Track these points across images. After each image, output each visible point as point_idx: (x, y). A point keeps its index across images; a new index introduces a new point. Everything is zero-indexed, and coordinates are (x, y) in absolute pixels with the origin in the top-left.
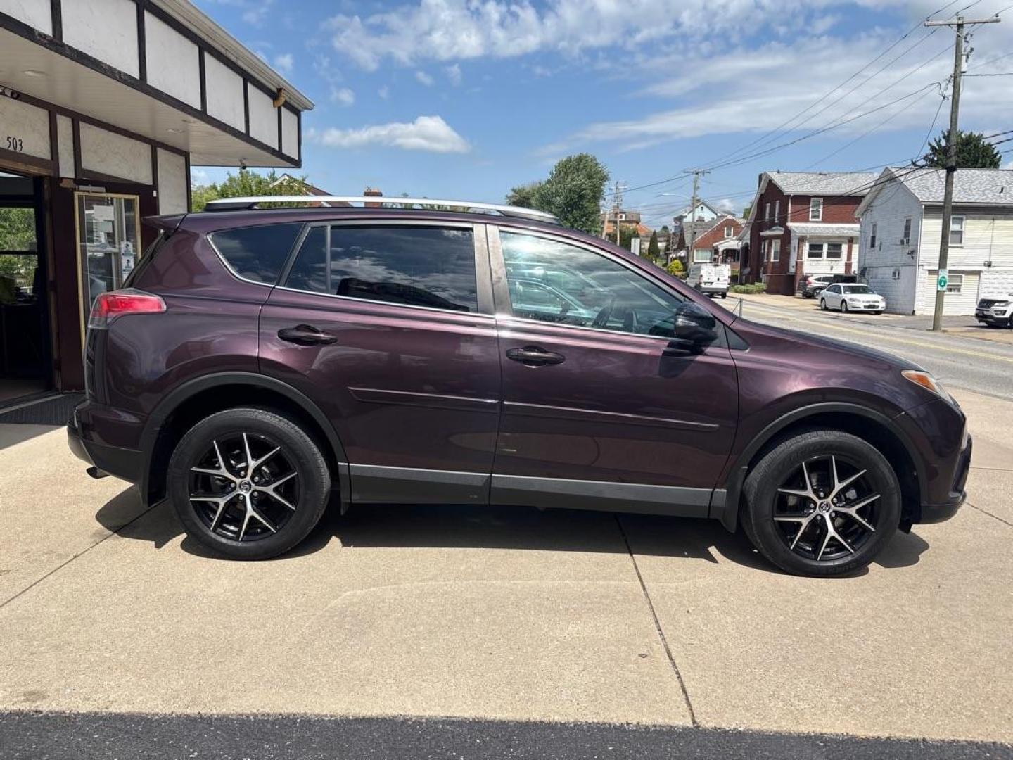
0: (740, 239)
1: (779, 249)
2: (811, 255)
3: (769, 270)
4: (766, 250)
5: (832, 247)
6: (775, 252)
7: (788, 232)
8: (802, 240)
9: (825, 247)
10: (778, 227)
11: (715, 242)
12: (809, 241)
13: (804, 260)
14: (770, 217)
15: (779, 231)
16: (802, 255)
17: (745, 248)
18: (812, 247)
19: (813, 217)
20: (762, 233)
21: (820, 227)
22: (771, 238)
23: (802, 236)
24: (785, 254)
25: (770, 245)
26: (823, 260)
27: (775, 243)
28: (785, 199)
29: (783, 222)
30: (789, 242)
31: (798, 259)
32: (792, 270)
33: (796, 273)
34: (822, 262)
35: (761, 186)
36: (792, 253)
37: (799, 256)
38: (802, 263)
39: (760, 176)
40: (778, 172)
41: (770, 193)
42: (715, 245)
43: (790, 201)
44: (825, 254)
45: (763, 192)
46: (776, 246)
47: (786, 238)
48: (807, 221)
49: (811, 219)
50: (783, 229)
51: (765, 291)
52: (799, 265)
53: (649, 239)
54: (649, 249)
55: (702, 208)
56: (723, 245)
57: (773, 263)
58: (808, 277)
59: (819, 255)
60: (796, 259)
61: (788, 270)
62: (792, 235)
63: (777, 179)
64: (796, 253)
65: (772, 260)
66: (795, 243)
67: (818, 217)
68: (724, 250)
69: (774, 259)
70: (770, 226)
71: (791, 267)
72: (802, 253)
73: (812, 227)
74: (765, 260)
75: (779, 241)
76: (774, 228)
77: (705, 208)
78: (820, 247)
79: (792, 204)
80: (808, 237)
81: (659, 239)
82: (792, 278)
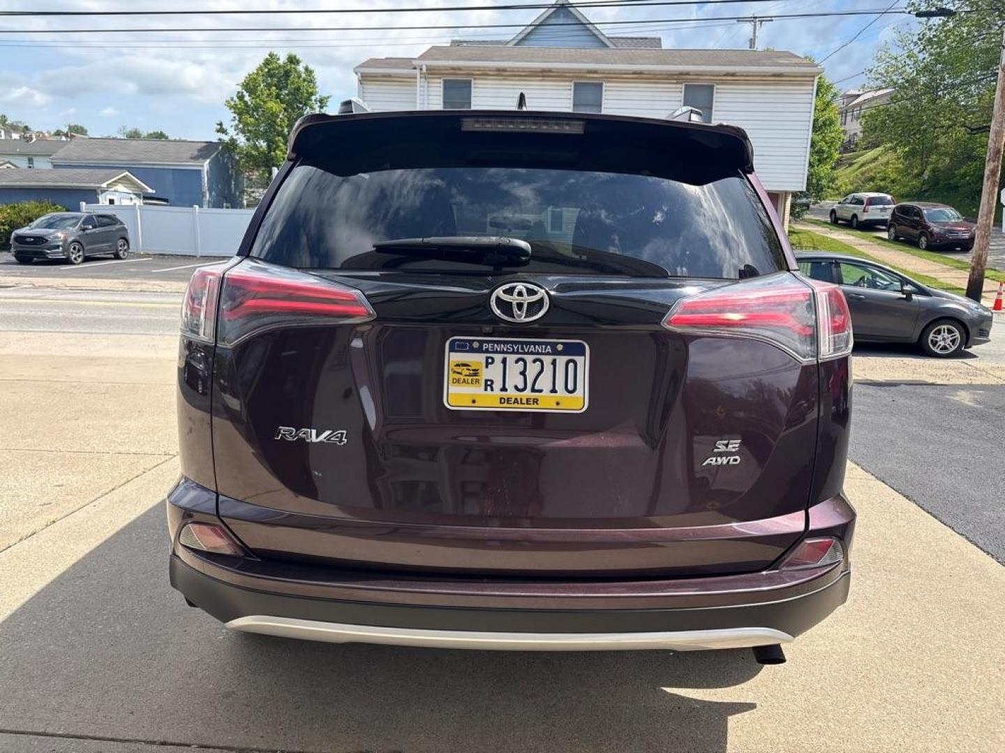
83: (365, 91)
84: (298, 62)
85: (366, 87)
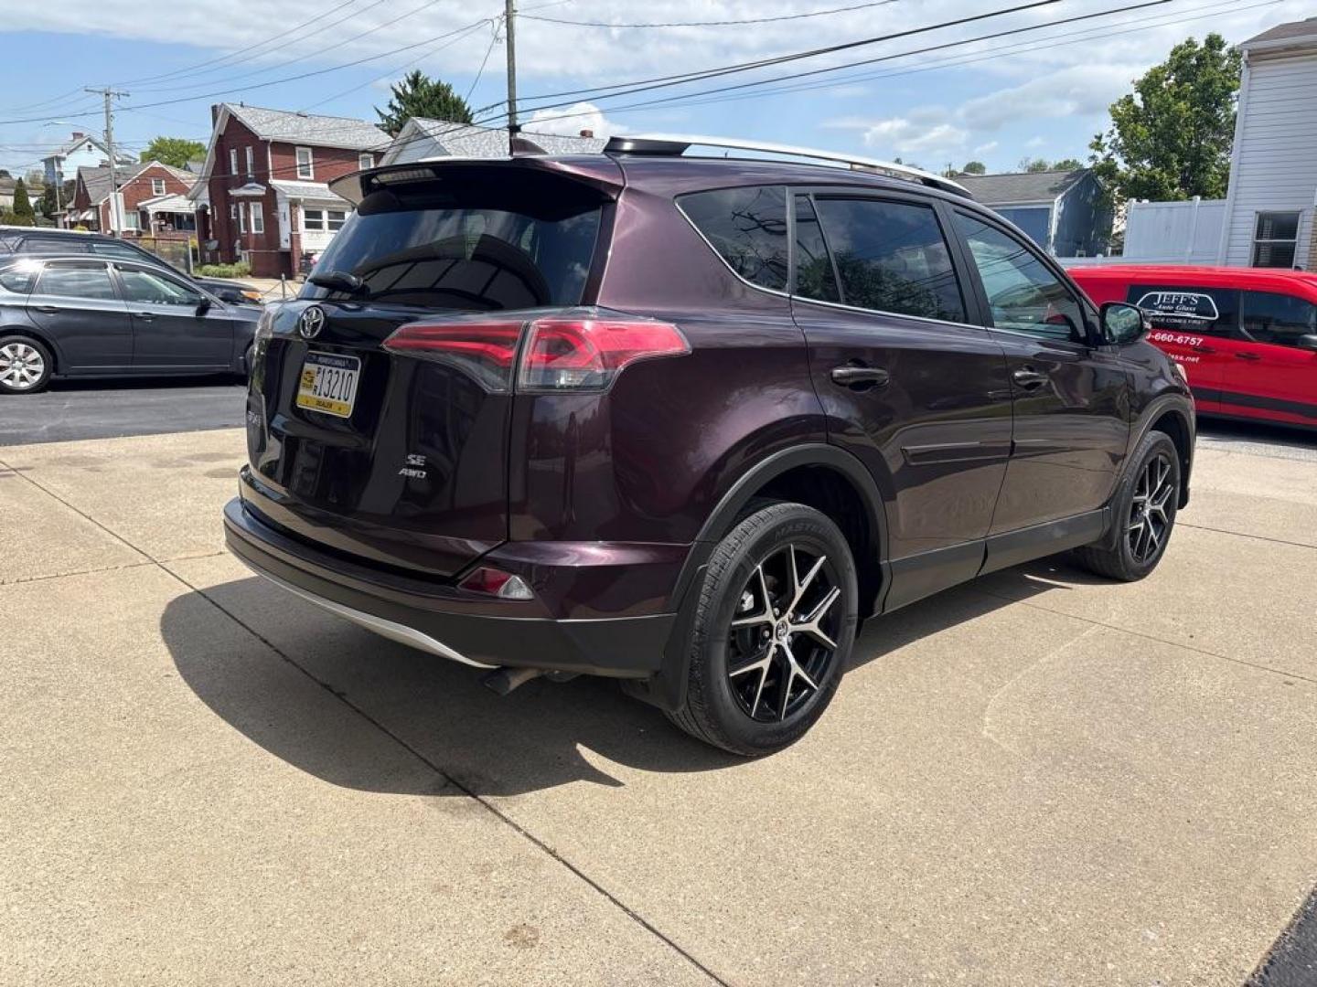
0: (193, 199)
1: (260, 214)
2: (308, 225)
3: (251, 245)
4: (242, 217)
5: (332, 215)
6: (256, 220)
7: (272, 192)
8: (294, 204)
9: (325, 214)
10: (254, 184)
11: (140, 201)
12: (304, 207)
13: (300, 232)
14: (238, 170)
15: (260, 191)
16: (297, 226)
17: (202, 212)
18: (308, 214)
19: (302, 174)
20: (232, 192)
21: (313, 188)
22: (248, 200)
23: (293, 199)
24: (271, 222)
25: (247, 209)
26: (324, 232)
27: (255, 207)
28: (261, 146)
29: (262, 179)
30: (276, 207)
31: (292, 230)
32: (285, 245)
33: (292, 248)
34: (323, 235)
35: (218, 124)
36: (281, 221)
37: (294, 226)
38: (298, 236)
39: (214, 109)
40: (242, 106)
41: (234, 135)
42: (139, 204)
43: (269, 149)
44: (326, 225)
45: (222, 133)
46: (256, 211)
47: (270, 200)
48: (295, 178)
49: (300, 177)
50: (265, 188)
51: (250, 274)
52: (294, 239)
53: (13, 191)
54: (15, 208)
55: (90, 146)
56: (154, 206)
57: (256, 235)
58: (312, 254)
59: (318, 226)
60: (289, 230)
61: (278, 245)
62: (279, 196)
63: (244, 116)
64: (288, 220)
65: (254, 231)
66: (283, 208)
67: (308, 174)
68: (157, 213)
69: (256, 229)
70: (242, 181)
71: (282, 241)
72: (297, 221)
73: (304, 187)
74: (243, 231)
75: (260, 204)
76: (249, 185)
77: (94, 147)
78: (318, 215)
79: (272, 153)
80: (302, 200)
81: (29, 192)
82: (287, 257)
83: (1254, 76)
84: (1221, 45)
85: (1255, 69)
